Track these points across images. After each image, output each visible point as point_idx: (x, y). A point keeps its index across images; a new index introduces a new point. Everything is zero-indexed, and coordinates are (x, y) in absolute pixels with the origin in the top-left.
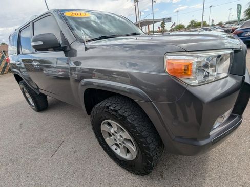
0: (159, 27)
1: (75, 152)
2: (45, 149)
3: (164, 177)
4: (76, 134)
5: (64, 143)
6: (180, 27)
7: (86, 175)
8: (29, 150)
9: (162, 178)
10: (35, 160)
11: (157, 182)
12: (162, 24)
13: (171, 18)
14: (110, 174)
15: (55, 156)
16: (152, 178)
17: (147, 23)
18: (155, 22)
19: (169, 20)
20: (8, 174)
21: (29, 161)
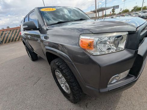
0: (110, 12)
1: (44, 85)
2: (31, 81)
3: (87, 107)
4: (47, 75)
5: (41, 79)
6: (126, 11)
7: (47, 98)
8: (24, 80)
9: (86, 107)
10: (26, 86)
11: (82, 109)
12: (112, 10)
13: (119, 6)
14: (59, 99)
15: (35, 85)
16: (80, 106)
17: (102, 10)
18: (107, 9)
19: (117, 7)
20: (13, 91)
21: (23, 86)
